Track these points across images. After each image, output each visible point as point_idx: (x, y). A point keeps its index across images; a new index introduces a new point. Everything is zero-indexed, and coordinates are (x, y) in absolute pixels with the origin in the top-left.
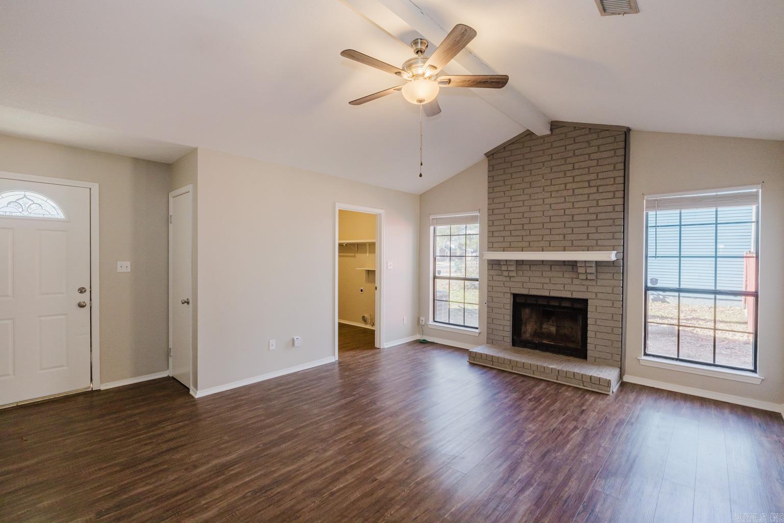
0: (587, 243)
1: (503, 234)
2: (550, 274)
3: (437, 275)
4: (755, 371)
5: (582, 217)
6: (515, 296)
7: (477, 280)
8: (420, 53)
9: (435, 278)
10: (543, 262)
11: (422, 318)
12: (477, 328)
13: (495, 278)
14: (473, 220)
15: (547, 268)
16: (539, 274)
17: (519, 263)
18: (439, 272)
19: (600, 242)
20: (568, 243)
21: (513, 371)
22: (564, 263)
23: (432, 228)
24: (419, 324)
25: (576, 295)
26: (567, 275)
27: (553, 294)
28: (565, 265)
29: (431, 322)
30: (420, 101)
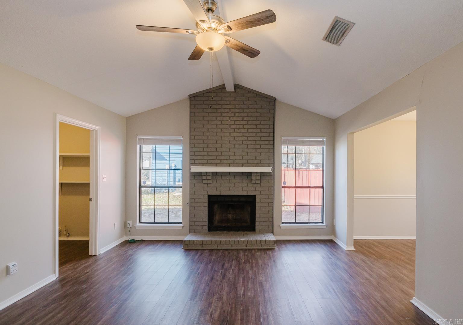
0: (256, 162)
1: (203, 154)
2: (234, 181)
3: (142, 185)
4: (323, 223)
5: (252, 146)
6: (210, 197)
7: (181, 187)
8: (210, 11)
9: (140, 187)
10: (230, 174)
11: (128, 222)
12: (181, 223)
13: (197, 185)
14: (178, 142)
15: (232, 177)
16: (227, 181)
17: (214, 174)
18: (145, 182)
19: (262, 162)
20: (245, 162)
21: (218, 248)
22: (243, 174)
23: (138, 146)
24: (126, 227)
25: (250, 193)
26: (244, 181)
27: (237, 193)
28: (243, 175)
29: (138, 224)
30: (211, 49)
